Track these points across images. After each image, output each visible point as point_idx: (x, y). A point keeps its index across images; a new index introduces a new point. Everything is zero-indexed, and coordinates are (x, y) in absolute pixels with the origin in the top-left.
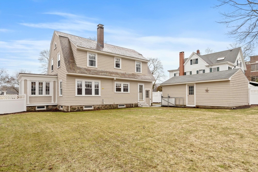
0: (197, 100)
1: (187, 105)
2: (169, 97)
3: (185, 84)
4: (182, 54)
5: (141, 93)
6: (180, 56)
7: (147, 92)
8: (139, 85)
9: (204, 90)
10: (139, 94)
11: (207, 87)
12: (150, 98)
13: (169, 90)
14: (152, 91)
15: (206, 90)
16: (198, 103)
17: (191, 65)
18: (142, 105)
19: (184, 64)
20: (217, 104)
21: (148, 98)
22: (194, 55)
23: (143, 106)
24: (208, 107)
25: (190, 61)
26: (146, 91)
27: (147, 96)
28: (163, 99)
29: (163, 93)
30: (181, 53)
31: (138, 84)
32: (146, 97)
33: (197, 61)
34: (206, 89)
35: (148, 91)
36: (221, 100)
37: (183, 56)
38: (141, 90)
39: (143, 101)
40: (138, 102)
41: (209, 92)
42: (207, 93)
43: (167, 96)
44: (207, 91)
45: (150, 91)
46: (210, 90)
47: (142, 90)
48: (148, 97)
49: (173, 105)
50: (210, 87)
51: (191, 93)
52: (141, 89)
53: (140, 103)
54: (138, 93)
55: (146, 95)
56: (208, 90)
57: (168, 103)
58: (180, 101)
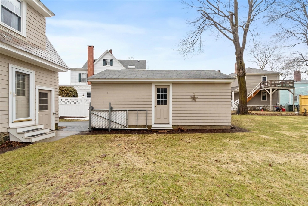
0: (174, 115)
1: (155, 126)
2: (111, 109)
3: (150, 83)
4: (92, 49)
5: (22, 99)
6: (89, 51)
7: (44, 96)
8: (14, 70)
9: (190, 97)
10: (13, 100)
11: (194, 91)
12: (53, 111)
13: (110, 93)
14: (58, 93)
15: (192, 98)
16: (176, 121)
17: (104, 65)
18: (26, 135)
19: (94, 63)
20: (211, 121)
21: (45, 112)
22: (108, 54)
23: (33, 140)
24: (195, 127)
25: (102, 61)
26: (40, 93)
27: (44, 104)
28: (94, 112)
29: (94, 99)
30: (90, 46)
31: (11, 66)
32: (40, 109)
33: (111, 62)
34: (192, 95)
35: (47, 94)
36: (217, 115)
37: (93, 52)
38: (24, 87)
39: (31, 120)
40: (9, 128)
41: (197, 100)
42: (194, 103)
43: (108, 106)
44: (194, 98)
45: (53, 93)
46: (199, 97)
47: (26, 86)
48: (47, 109)
49: (121, 128)
50: (199, 92)
51: (162, 101)
52: (24, 84)
53: (19, 131)
54: (11, 96)
55: (40, 103)
56: (195, 96)
57: (110, 124)
58: (139, 118)
